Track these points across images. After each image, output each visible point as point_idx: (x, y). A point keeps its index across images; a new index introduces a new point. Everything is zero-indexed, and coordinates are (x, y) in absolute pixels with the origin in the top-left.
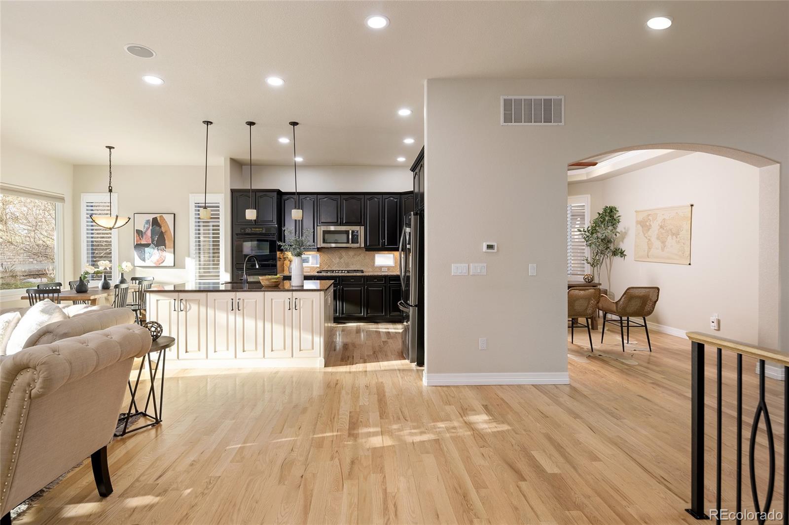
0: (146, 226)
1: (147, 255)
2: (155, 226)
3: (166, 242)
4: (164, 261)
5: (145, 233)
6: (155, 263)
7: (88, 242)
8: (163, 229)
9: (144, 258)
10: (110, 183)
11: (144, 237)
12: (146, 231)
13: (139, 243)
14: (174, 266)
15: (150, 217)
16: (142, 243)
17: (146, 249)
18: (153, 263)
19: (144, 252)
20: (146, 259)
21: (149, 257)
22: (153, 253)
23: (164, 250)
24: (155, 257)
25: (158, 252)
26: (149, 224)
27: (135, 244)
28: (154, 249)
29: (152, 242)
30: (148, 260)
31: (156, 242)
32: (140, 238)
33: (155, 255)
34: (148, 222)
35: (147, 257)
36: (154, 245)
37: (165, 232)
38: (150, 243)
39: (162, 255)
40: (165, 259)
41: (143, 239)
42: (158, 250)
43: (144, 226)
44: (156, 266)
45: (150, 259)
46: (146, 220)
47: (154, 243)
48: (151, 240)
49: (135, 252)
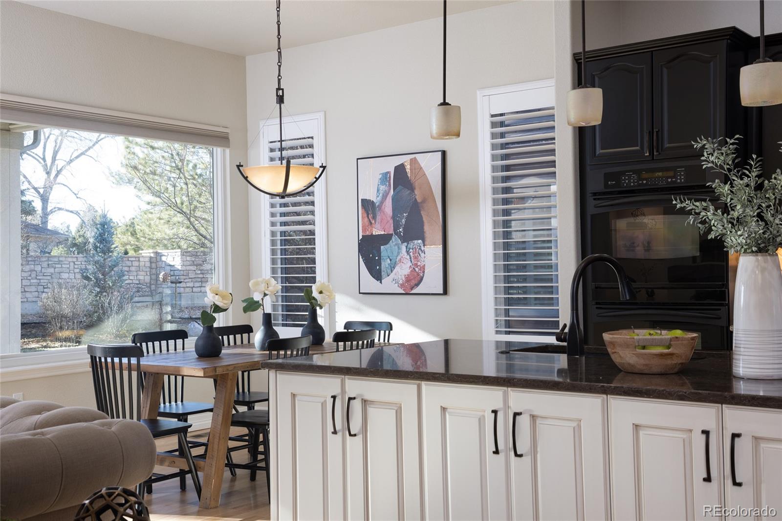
0: (383, 188)
1: (385, 264)
2: (400, 187)
3: (426, 228)
4: (421, 278)
5: (380, 207)
6: (402, 286)
7: (273, 234)
8: (419, 195)
9: (380, 271)
10: (279, 80)
11: (378, 218)
12: (382, 202)
13: (368, 233)
14: (445, 292)
15: (390, 166)
16: (374, 233)
17: (382, 247)
18: (397, 284)
19: (380, 256)
20: (382, 274)
21: (389, 271)
22: (397, 260)
23: (421, 250)
24: (403, 270)
25: (408, 257)
26: (388, 183)
27: (361, 237)
28: (399, 247)
29: (395, 230)
30: (388, 276)
31: (404, 230)
32: (370, 222)
33: (403, 264)
34: (386, 178)
35: (385, 270)
36: (400, 236)
37: (421, 203)
38: (391, 233)
39: (417, 264)
40: (423, 275)
41: (375, 222)
42: (408, 250)
43: (378, 190)
44: (404, 292)
45: (392, 275)
46: (382, 174)
47: (400, 231)
48: (392, 225)
49: (360, 257)
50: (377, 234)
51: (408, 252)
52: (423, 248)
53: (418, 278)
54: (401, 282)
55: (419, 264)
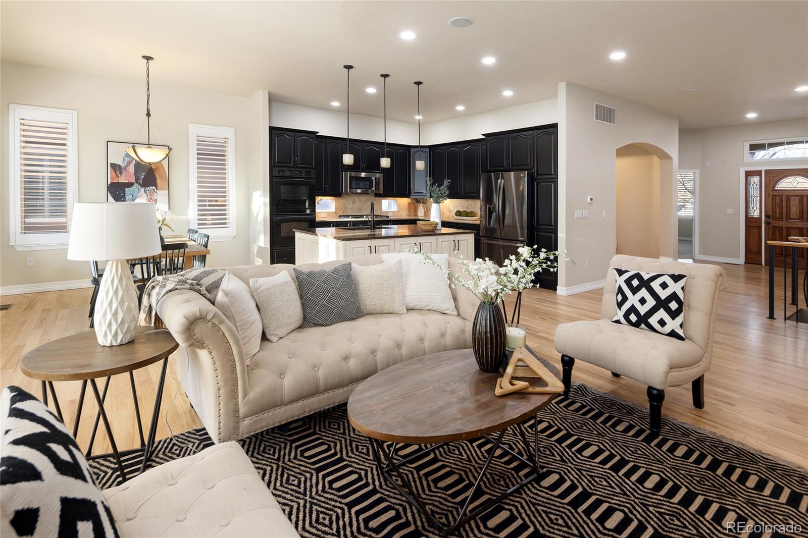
0: (127, 159)
1: (128, 196)
3: (158, 181)
5: (125, 168)
11: (124, 174)
12: (126, 166)
13: (115, 181)
16: (120, 182)
17: (126, 189)
19: (124, 194)
22: (138, 196)
25: (146, 194)
27: (109, 183)
28: (139, 190)
29: (136, 181)
31: (143, 180)
32: (117, 175)
33: (141, 198)
35: (128, 200)
36: (140, 184)
38: (133, 182)
39: (151, 198)
41: (121, 176)
43: (124, 160)
47: (140, 182)
49: (109, 194)
50: (122, 182)
51: (145, 192)
52: (156, 190)
55: (153, 198)
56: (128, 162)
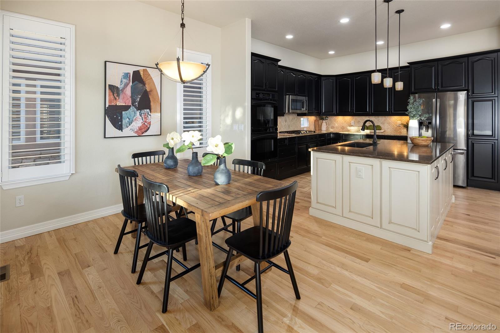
0: (125, 81)
1: (125, 121)
2: (136, 82)
3: (152, 104)
4: (149, 128)
5: (122, 90)
6: (136, 132)
8: (148, 88)
9: (121, 125)
11: (121, 96)
12: (124, 88)
13: (113, 104)
14: (161, 134)
15: (131, 70)
16: (118, 104)
17: (123, 112)
18: (133, 132)
19: (121, 117)
20: (123, 126)
21: (128, 125)
22: (134, 119)
23: (149, 114)
24: (138, 124)
25: (141, 118)
26: (128, 79)
27: (107, 106)
28: (135, 113)
29: (133, 104)
30: (127, 127)
31: (138, 103)
32: (115, 98)
33: (137, 121)
34: (127, 76)
35: (125, 124)
36: (136, 107)
37: (149, 91)
38: (130, 105)
39: (146, 121)
40: (150, 126)
41: (119, 99)
42: (141, 114)
43: (121, 81)
44: (137, 135)
45: (130, 127)
46: (125, 73)
47: (136, 104)
48: (131, 101)
49: (107, 117)
50: (120, 105)
51: (141, 115)
52: (150, 113)
53: (147, 128)
54: (136, 130)
55: (147, 121)
56: (125, 84)
